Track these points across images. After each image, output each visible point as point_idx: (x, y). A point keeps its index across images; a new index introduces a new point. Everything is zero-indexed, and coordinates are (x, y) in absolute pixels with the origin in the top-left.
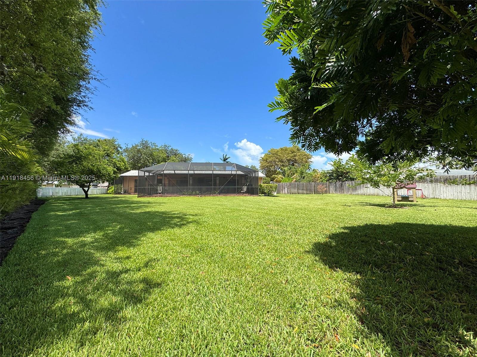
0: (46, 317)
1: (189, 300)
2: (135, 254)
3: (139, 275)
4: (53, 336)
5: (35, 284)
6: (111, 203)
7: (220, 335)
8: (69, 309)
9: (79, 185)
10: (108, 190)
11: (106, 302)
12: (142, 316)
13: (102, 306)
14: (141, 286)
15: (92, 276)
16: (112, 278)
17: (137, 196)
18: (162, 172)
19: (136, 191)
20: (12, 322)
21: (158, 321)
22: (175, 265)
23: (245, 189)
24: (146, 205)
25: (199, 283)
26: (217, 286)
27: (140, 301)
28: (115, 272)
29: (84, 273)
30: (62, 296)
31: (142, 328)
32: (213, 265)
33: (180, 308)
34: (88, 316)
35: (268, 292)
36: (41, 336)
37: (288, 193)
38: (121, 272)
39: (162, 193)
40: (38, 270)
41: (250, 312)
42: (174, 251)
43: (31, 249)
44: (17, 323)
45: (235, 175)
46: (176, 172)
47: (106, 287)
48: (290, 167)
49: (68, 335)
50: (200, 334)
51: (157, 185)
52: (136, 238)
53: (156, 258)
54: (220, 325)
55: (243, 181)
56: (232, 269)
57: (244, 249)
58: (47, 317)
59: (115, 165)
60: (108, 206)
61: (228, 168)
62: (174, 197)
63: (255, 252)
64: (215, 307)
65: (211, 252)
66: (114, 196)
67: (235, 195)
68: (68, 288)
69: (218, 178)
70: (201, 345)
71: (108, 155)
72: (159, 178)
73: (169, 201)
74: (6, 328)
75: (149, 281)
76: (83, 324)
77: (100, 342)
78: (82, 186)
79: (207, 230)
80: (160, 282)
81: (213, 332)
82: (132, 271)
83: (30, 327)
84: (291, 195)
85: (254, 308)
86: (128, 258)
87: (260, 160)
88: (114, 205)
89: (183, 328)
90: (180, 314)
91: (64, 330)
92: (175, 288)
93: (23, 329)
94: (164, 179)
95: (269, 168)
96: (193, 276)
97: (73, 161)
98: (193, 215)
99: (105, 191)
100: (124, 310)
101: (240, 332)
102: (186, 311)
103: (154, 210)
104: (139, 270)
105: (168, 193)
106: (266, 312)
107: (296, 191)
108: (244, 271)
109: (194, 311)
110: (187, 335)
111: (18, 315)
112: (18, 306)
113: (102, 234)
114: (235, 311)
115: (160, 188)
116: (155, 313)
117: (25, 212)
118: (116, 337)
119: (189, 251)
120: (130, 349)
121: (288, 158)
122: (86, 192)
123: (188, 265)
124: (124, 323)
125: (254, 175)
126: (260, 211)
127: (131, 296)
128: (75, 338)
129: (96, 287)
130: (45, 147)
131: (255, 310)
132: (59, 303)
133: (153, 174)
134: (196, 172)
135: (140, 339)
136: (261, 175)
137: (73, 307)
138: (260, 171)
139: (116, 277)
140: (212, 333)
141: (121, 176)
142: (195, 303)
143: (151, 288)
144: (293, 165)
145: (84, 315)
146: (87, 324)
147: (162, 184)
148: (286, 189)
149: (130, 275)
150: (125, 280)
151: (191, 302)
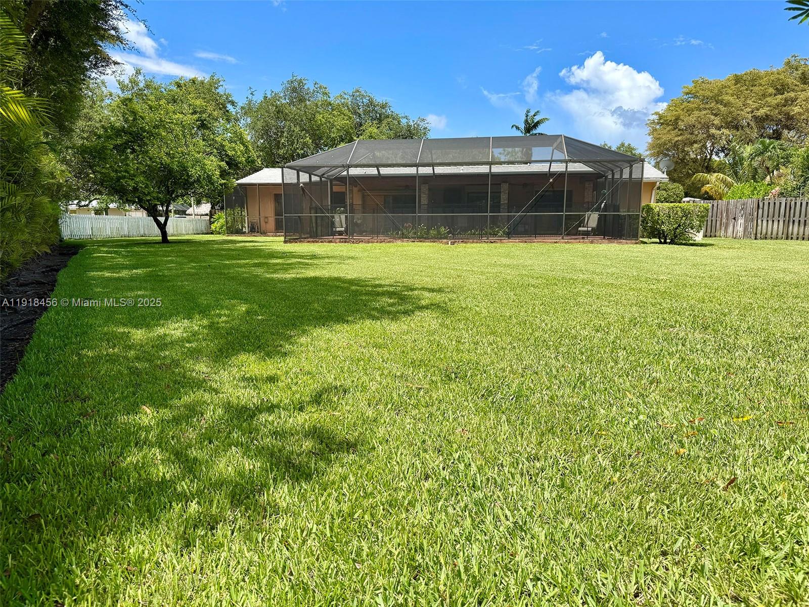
0: (111, 480)
1: (429, 491)
2: (287, 373)
3: (300, 419)
4: (128, 517)
5: (81, 414)
6: (222, 256)
7: (516, 584)
8: (153, 470)
9: (144, 208)
10: (211, 223)
11: (230, 469)
12: (315, 510)
13: (221, 474)
14: (308, 444)
15: (193, 411)
16: (238, 418)
17: (282, 239)
18: (345, 173)
19: (279, 228)
20: (51, 480)
21: (353, 525)
22: (390, 406)
23: (593, 220)
24: (307, 261)
25: (456, 456)
26: (506, 470)
27: (308, 477)
28: (245, 408)
29: (176, 402)
30: (136, 445)
31: (316, 535)
32: (492, 416)
33: (405, 504)
34: (194, 491)
35: (667, 502)
36: (108, 514)
37: (746, 234)
38: (259, 410)
39: (346, 231)
40: (84, 388)
41: (607, 545)
42: (386, 372)
43: (66, 345)
44: (60, 482)
45: (561, 175)
46: (381, 172)
47: (228, 437)
48: (763, 143)
49: (157, 520)
50: (462, 570)
51: (333, 210)
52: (288, 339)
53: (341, 386)
54: (516, 559)
55: (589, 195)
56: (551, 430)
57: (588, 385)
58: (114, 481)
59: (221, 153)
60: (215, 262)
61: (538, 152)
62: (378, 244)
63: (624, 396)
64: (503, 518)
65: (484, 384)
66: (225, 238)
67: (559, 239)
68: (148, 429)
69: (505, 187)
70: (464, 596)
71: (203, 126)
72: (335, 189)
73: (366, 254)
74: (42, 488)
75: (326, 435)
76: (186, 506)
77: (224, 545)
78: (152, 212)
79: (475, 330)
80: (353, 440)
81: (497, 573)
82: (284, 409)
83: (85, 494)
84: (759, 241)
85: (620, 537)
86: (272, 379)
87: (653, 122)
88: (228, 259)
89: (416, 551)
90: (407, 518)
91: (148, 511)
92: (391, 459)
93: (72, 495)
94: (351, 191)
95: (683, 151)
96: (439, 436)
97: (125, 145)
98: (432, 290)
99: (203, 227)
100: (272, 489)
101: (576, 586)
102: (421, 515)
103: (327, 275)
104: (301, 409)
105: (361, 233)
106: (655, 551)
107: (777, 227)
108: (587, 441)
109: (443, 517)
110: (428, 568)
111: (60, 468)
112: (57, 452)
113: (205, 322)
114: (560, 535)
115: (340, 220)
116: (345, 507)
117: (44, 270)
118: (258, 542)
119: (425, 377)
120: (291, 572)
121: (761, 112)
122: (162, 227)
123: (423, 410)
124: (273, 517)
125: (626, 175)
126: (643, 285)
127: (285, 463)
128: (174, 530)
129: (206, 433)
130: (61, 108)
131: (620, 542)
132: (133, 458)
133: (321, 177)
134: (439, 170)
135: (313, 555)
136: (651, 172)
137: (161, 467)
138: (649, 163)
139: (247, 419)
140: (495, 575)
141: (239, 184)
142: (446, 500)
143: (331, 451)
144: (777, 136)
145: (186, 487)
146: (194, 507)
147: (345, 207)
148: (741, 221)
149: (280, 417)
150: (269, 427)
151: (434, 497)
